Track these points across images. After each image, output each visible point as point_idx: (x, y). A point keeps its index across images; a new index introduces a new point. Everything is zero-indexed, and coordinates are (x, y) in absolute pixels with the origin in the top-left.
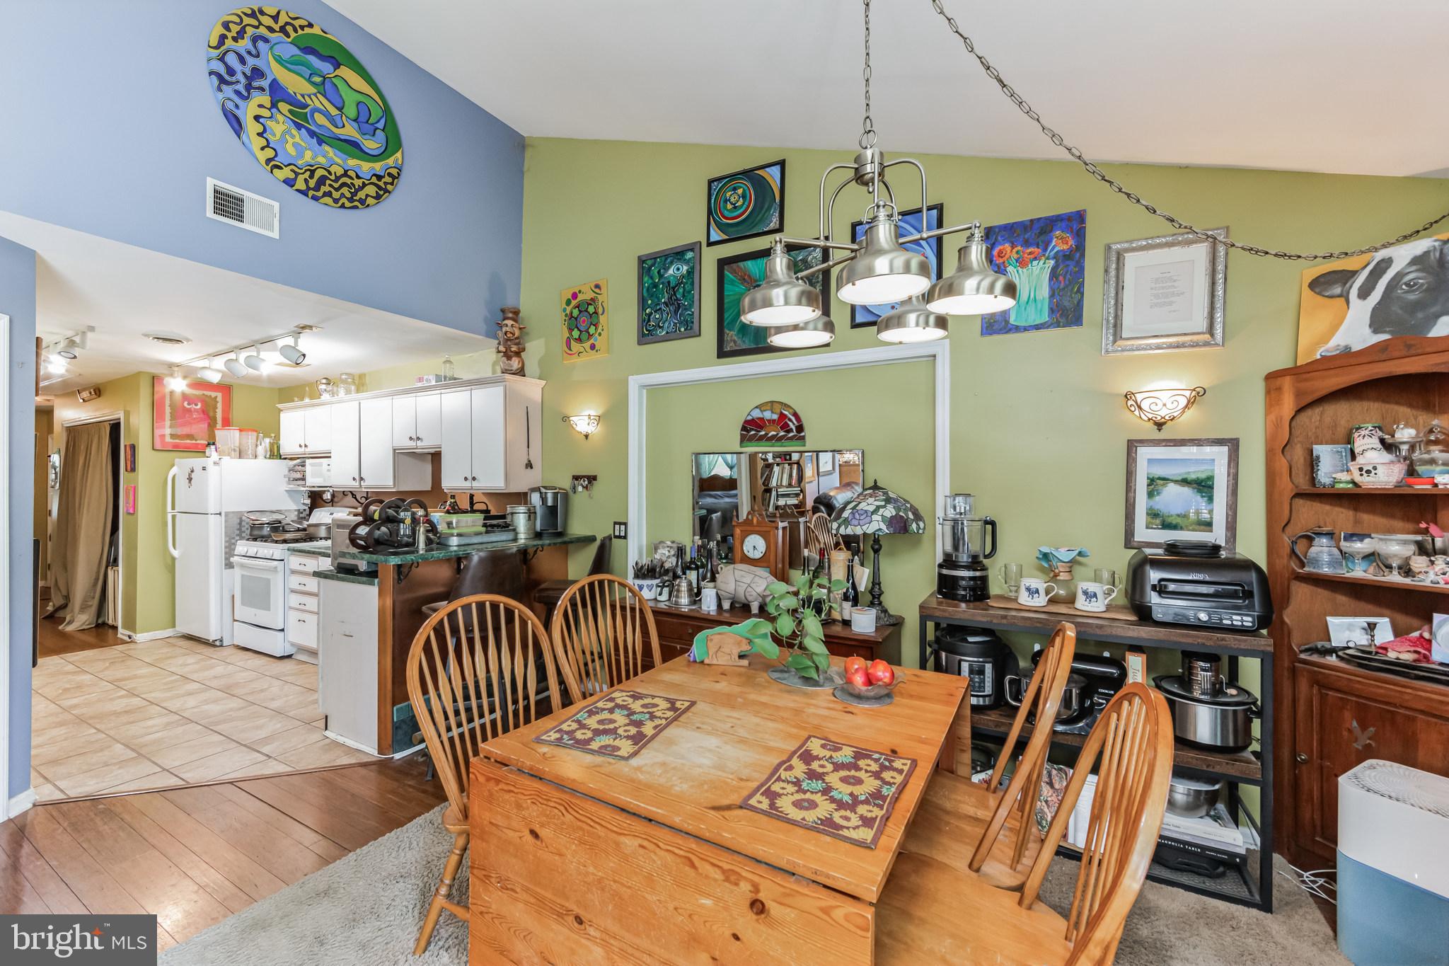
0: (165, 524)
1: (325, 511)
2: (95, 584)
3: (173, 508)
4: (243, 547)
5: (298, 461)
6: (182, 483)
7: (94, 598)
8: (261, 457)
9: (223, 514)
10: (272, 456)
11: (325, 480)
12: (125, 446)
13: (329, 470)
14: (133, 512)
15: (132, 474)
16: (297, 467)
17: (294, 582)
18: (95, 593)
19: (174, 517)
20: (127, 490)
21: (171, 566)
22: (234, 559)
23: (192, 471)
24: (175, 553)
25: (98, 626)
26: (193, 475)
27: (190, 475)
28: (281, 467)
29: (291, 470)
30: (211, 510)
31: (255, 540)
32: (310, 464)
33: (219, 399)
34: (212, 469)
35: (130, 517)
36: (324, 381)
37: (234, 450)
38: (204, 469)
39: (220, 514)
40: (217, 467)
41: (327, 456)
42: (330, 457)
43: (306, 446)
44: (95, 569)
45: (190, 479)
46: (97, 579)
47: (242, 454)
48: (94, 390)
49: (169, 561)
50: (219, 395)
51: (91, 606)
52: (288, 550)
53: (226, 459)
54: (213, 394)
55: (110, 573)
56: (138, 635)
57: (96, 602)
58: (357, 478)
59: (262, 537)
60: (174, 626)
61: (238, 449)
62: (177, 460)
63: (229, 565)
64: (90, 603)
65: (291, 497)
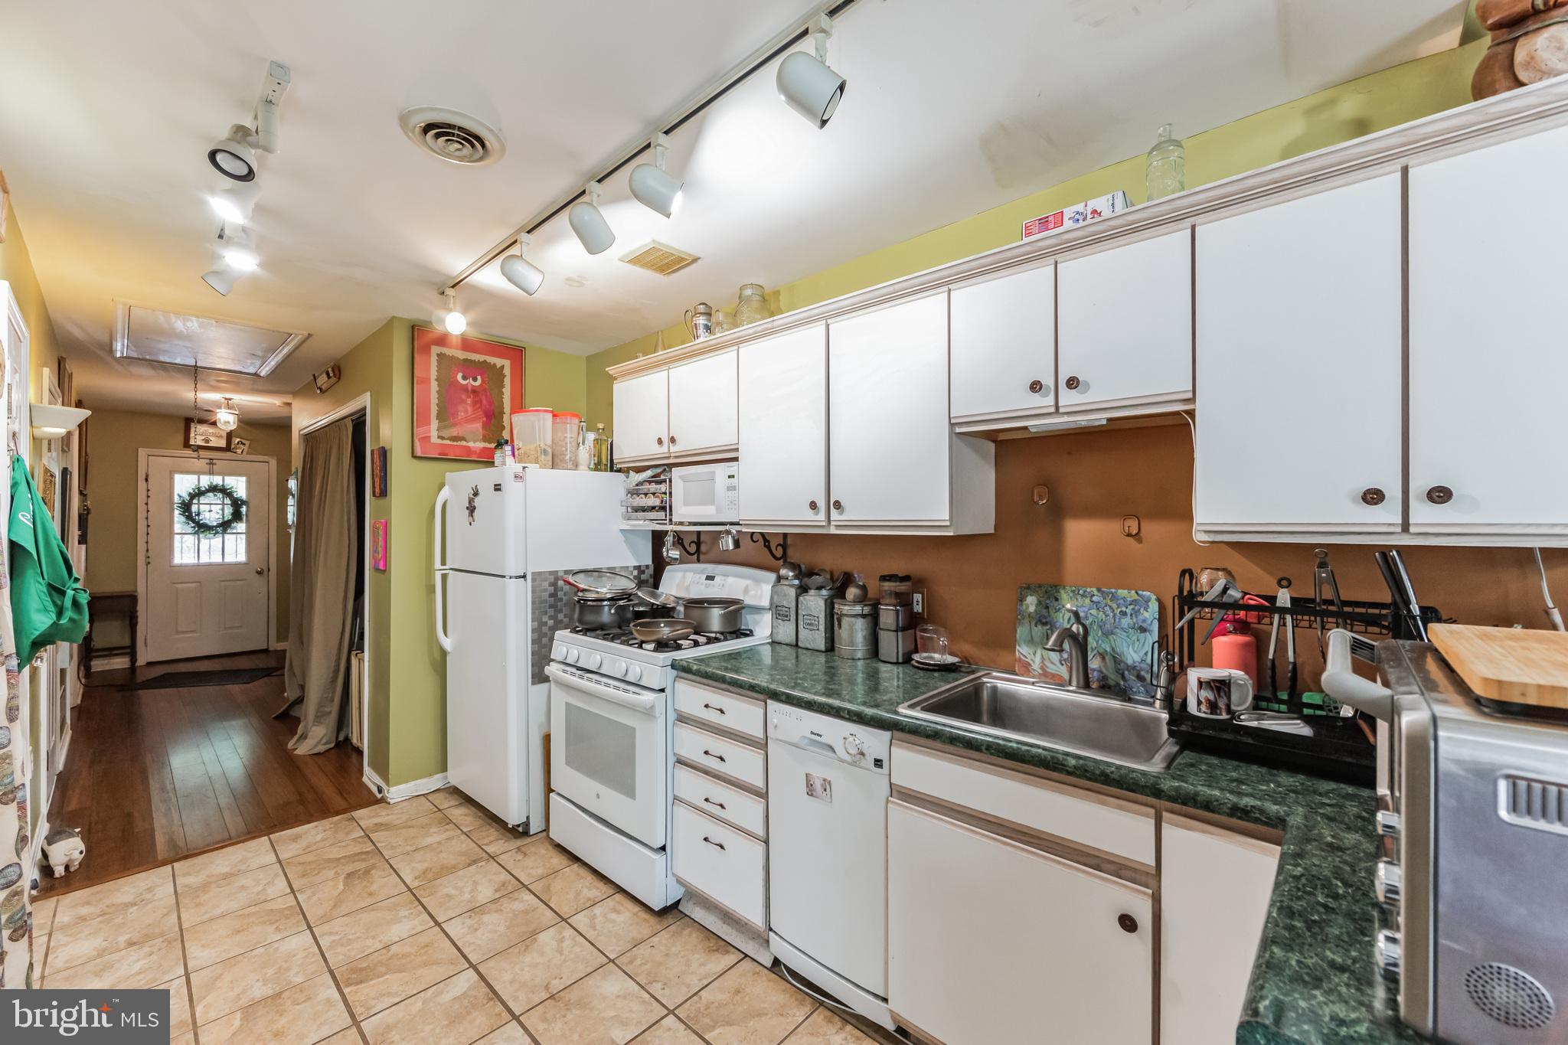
0: (431, 589)
1: (695, 572)
2: (334, 679)
3: (443, 563)
4: (568, 645)
5: (649, 473)
6: (457, 514)
7: (333, 701)
8: (583, 467)
9: (529, 578)
10: (598, 467)
11: (718, 511)
12: (372, 452)
13: (731, 488)
14: (382, 569)
15: (382, 501)
16: (646, 486)
17: (692, 743)
18: (334, 692)
19: (444, 577)
20: (374, 528)
21: (440, 663)
22: (552, 669)
23: (476, 494)
24: (447, 643)
25: (338, 745)
26: (477, 501)
27: (471, 501)
28: (616, 485)
29: (633, 493)
30: (512, 569)
31: (586, 631)
32: (681, 477)
33: (507, 371)
34: (511, 487)
35: (379, 575)
36: (702, 308)
37: (545, 452)
38: (498, 488)
39: (524, 577)
40: (519, 485)
41: (729, 457)
42: (736, 459)
43: (673, 440)
44: (334, 652)
45: (471, 509)
46: (337, 671)
47: (557, 460)
48: (333, 370)
49: (437, 655)
50: (505, 364)
51: (330, 713)
52: (673, 666)
53: (533, 468)
54: (499, 362)
55: (354, 662)
56: (392, 789)
57: (334, 708)
58: (821, 504)
59: (602, 627)
60: (444, 769)
61: (550, 450)
62: (449, 476)
63: (539, 677)
64: (327, 709)
65: (628, 542)
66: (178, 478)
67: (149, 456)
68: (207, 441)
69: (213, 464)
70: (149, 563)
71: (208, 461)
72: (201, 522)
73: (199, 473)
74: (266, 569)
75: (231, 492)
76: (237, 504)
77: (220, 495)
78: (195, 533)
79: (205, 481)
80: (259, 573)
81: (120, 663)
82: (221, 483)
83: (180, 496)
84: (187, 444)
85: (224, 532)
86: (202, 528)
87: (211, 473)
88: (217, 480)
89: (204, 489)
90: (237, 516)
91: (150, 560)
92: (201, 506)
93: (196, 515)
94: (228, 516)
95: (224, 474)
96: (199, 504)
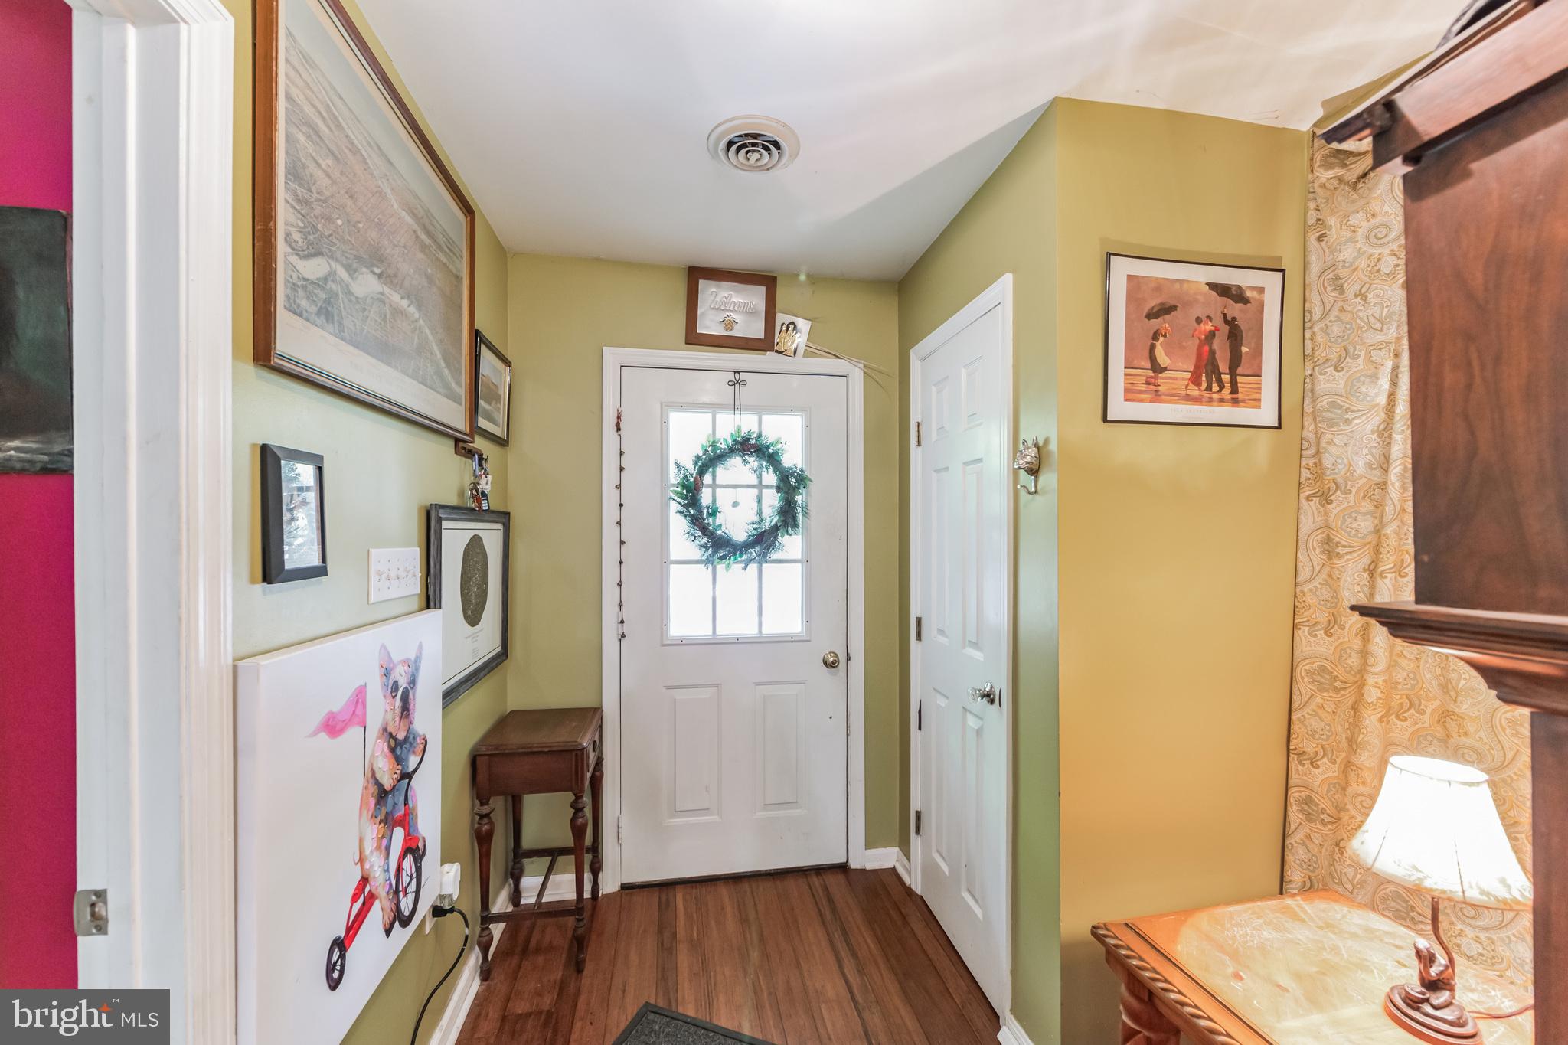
66: (678, 420)
67: (621, 366)
68: (729, 324)
69: (738, 382)
70: (623, 636)
71: (731, 376)
72: (719, 532)
73: (714, 408)
74: (842, 658)
75: (776, 453)
76: (790, 484)
77: (753, 461)
78: (708, 561)
79: (728, 426)
80: (830, 664)
81: (563, 887)
82: (755, 429)
83: (678, 465)
84: (694, 338)
85: (763, 558)
86: (719, 546)
87: (737, 407)
88: (748, 423)
89: (724, 446)
90: (788, 516)
91: (626, 628)
92: (718, 490)
93: (709, 515)
94: (771, 518)
95: (760, 409)
96: (714, 486)
